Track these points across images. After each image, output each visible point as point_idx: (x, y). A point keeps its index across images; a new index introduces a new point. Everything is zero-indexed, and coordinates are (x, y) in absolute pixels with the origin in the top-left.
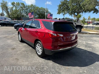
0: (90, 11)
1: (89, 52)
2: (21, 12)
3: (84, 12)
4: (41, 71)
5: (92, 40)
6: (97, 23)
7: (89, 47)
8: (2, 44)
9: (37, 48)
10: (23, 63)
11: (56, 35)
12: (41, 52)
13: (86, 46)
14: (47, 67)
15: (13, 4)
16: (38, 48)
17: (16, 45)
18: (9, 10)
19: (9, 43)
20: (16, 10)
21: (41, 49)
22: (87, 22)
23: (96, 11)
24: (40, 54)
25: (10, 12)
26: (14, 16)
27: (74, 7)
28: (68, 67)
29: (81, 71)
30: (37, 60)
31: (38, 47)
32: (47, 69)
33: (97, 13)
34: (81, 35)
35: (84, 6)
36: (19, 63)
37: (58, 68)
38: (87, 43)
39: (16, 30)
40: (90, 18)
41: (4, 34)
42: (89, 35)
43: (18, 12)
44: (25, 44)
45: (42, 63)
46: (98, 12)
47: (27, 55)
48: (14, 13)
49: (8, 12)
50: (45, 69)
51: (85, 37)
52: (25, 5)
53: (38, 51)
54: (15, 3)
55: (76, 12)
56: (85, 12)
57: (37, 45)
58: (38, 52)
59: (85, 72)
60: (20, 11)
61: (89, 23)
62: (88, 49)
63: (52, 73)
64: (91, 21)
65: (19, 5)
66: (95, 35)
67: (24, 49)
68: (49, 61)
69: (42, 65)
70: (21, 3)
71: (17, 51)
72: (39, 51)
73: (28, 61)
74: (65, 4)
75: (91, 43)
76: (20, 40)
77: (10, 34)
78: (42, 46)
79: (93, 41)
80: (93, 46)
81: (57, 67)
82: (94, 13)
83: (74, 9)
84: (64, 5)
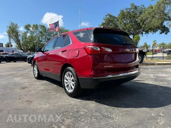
0: (154, 30)
1: (162, 87)
2: (40, 40)
3: (144, 33)
4: (73, 116)
5: (166, 72)
6: (169, 51)
7: (161, 81)
8: (5, 83)
9: (65, 81)
10: (39, 107)
11: (99, 49)
12: (73, 87)
13: (156, 80)
14: (86, 111)
15: (27, 27)
16: (67, 81)
17: (28, 84)
18: (20, 38)
19: (17, 81)
20: (32, 37)
21: (73, 81)
22: (152, 51)
23: (165, 30)
24: (72, 91)
25: (22, 40)
26: (28, 46)
27: (127, 26)
28: (126, 109)
29: (152, 115)
30: (67, 101)
31: (67, 78)
32: (86, 113)
33: (166, 34)
34: (145, 66)
35: (143, 21)
36: (32, 106)
37: (106, 112)
38: (157, 77)
39: (31, 65)
40: (155, 44)
41: (9, 71)
42: (158, 66)
43: (35, 40)
44: (45, 82)
45: (76, 105)
46: (169, 31)
47: (48, 95)
48: (28, 42)
49: (18, 41)
50: (82, 113)
51: (151, 68)
52: (46, 28)
53: (68, 86)
54: (30, 26)
55: (131, 34)
56: (147, 32)
57: (66, 76)
58: (67, 89)
59: (160, 116)
60: (39, 38)
61: (155, 52)
62: (161, 83)
63: (95, 118)
64: (158, 48)
65: (37, 29)
66: (168, 66)
67: (42, 88)
68: (88, 101)
69: (76, 107)
70: (40, 25)
71: (30, 91)
72: (70, 86)
73: (49, 104)
74: (112, 22)
75: (164, 75)
76: (36, 76)
77: (19, 71)
78: (75, 74)
79: (167, 74)
80: (168, 79)
81: (105, 110)
82: (161, 33)
83: (127, 29)
84: (109, 23)
